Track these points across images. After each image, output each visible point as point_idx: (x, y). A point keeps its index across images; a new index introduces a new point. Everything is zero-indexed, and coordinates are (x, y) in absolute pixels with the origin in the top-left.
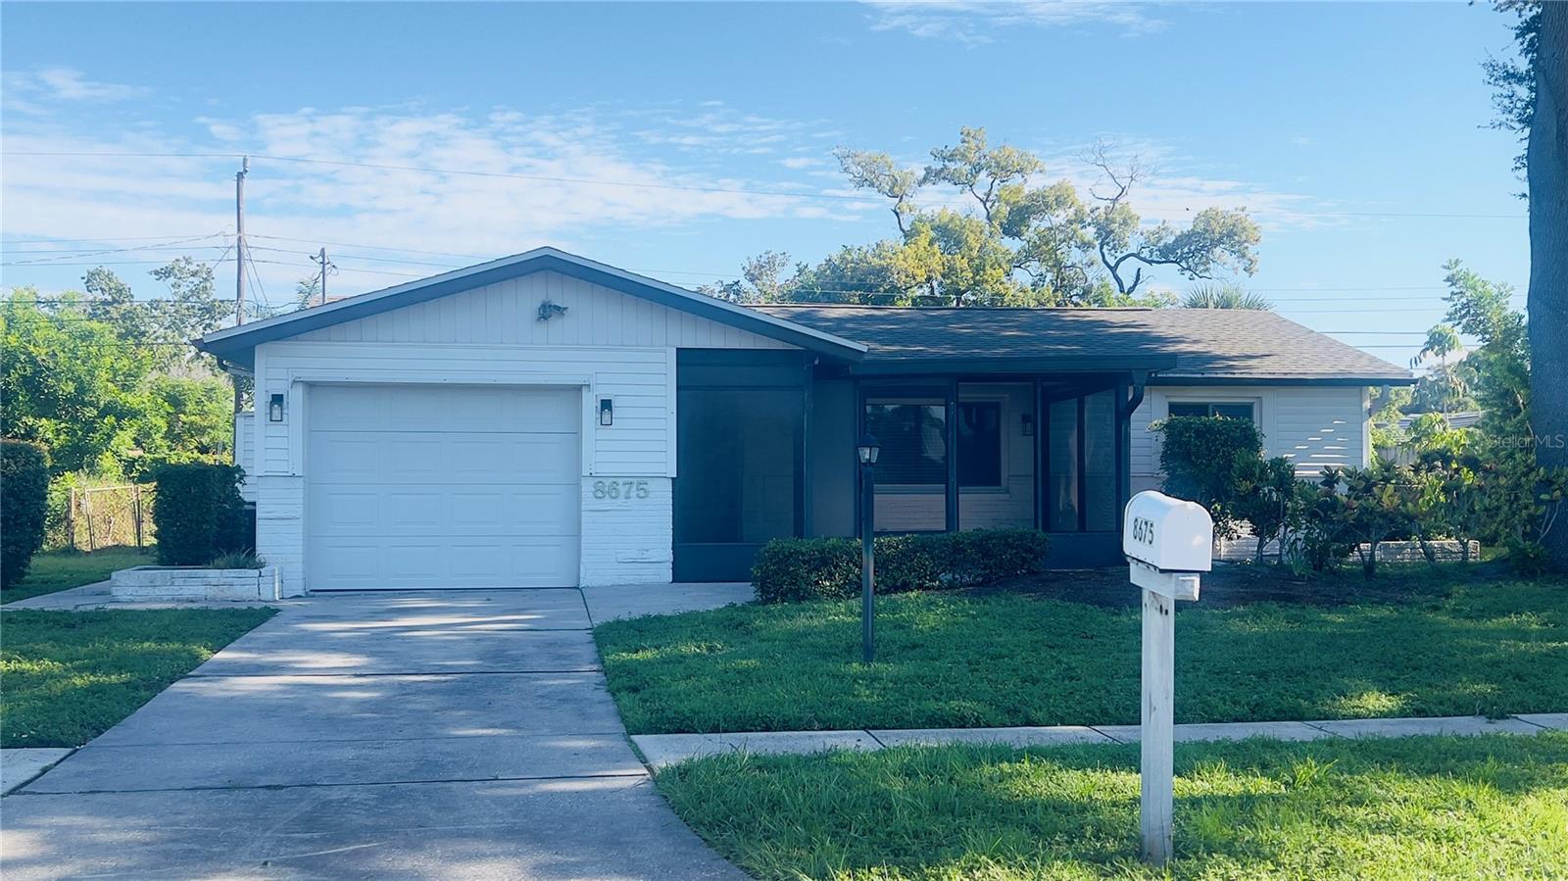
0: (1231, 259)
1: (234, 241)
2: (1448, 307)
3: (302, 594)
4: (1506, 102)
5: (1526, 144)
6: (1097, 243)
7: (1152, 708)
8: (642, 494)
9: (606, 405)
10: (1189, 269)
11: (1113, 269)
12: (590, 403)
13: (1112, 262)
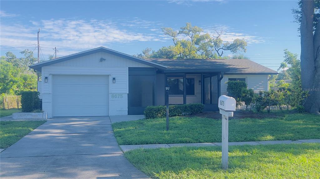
0: (241, 49)
1: (37, 46)
2: (285, 58)
3: (52, 117)
4: (296, 17)
5: (300, 26)
6: (214, 46)
7: (224, 138)
8: (122, 97)
9: (114, 79)
10: (233, 51)
11: (217, 51)
12: (111, 79)
13: (217, 50)
